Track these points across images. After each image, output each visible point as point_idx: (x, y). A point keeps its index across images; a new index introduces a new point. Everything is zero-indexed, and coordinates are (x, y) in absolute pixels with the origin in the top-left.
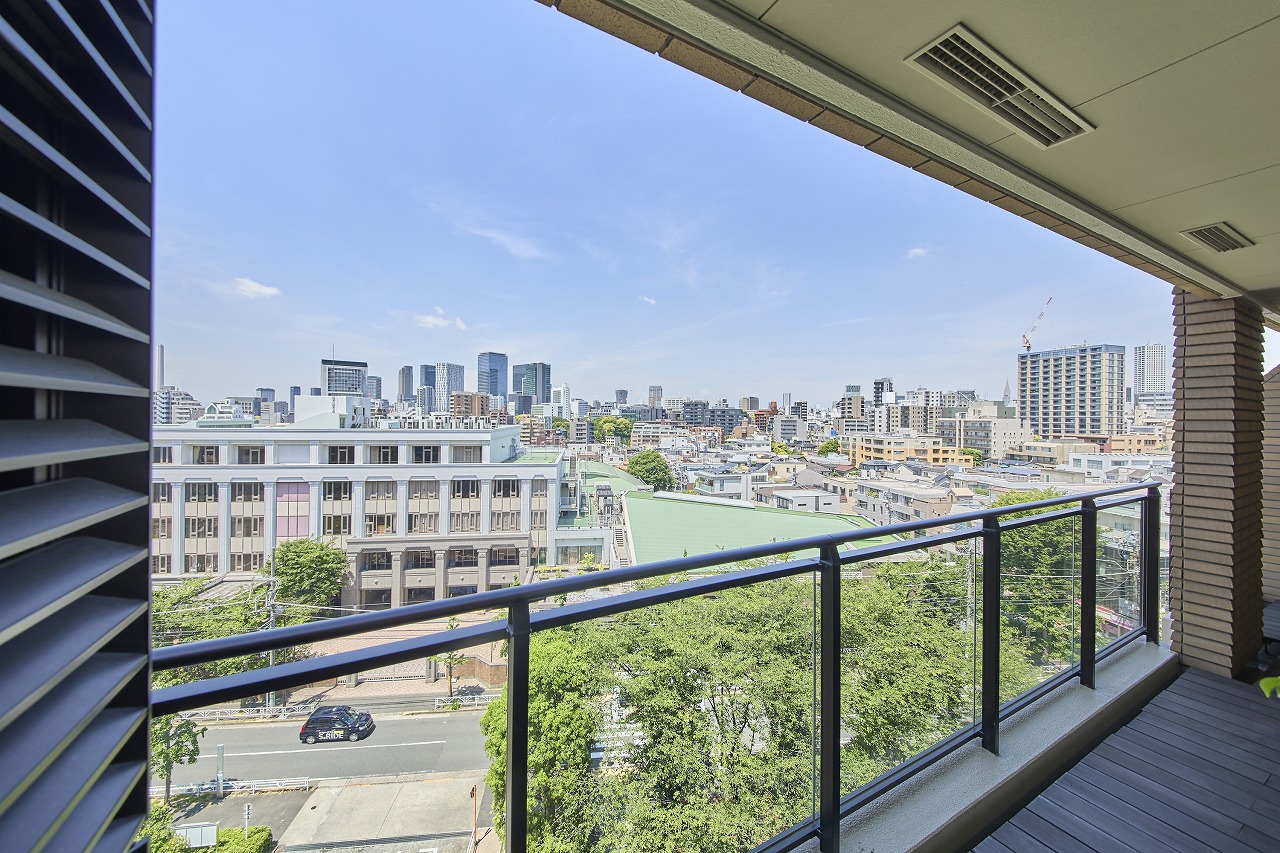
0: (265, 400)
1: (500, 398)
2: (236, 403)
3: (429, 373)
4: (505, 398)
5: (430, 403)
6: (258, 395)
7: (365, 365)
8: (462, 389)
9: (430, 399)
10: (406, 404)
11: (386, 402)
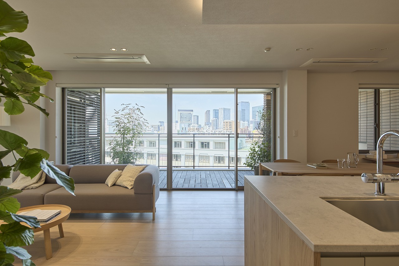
0: (161, 126)
1: (246, 123)
2: (152, 127)
3: (216, 112)
4: (249, 122)
5: (216, 126)
6: (159, 124)
7: (192, 111)
8: (230, 119)
9: (216, 124)
10: (207, 126)
11: (200, 125)
